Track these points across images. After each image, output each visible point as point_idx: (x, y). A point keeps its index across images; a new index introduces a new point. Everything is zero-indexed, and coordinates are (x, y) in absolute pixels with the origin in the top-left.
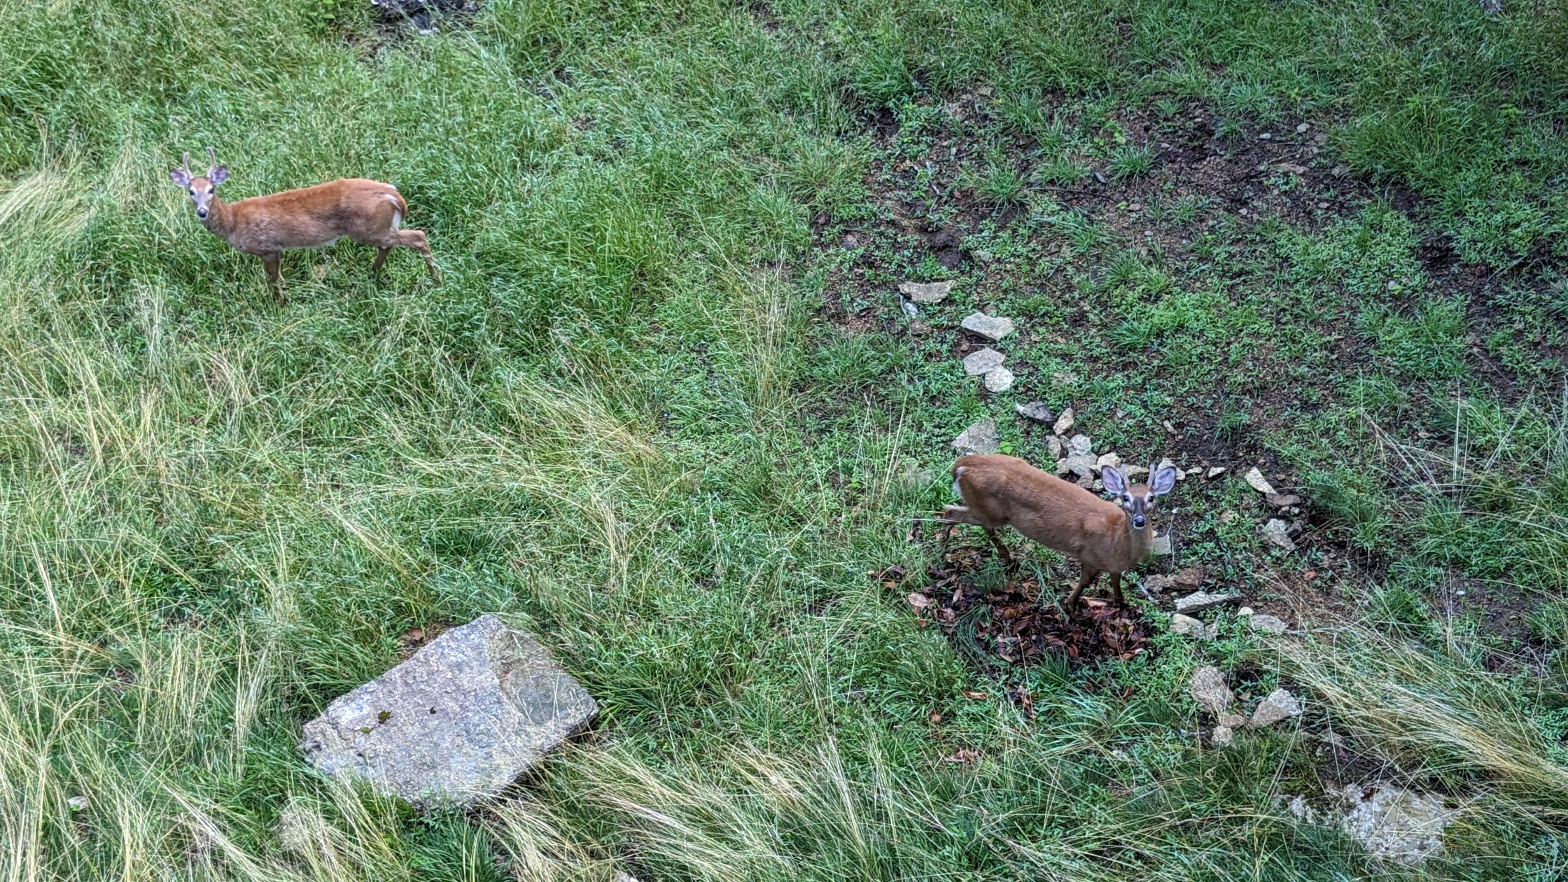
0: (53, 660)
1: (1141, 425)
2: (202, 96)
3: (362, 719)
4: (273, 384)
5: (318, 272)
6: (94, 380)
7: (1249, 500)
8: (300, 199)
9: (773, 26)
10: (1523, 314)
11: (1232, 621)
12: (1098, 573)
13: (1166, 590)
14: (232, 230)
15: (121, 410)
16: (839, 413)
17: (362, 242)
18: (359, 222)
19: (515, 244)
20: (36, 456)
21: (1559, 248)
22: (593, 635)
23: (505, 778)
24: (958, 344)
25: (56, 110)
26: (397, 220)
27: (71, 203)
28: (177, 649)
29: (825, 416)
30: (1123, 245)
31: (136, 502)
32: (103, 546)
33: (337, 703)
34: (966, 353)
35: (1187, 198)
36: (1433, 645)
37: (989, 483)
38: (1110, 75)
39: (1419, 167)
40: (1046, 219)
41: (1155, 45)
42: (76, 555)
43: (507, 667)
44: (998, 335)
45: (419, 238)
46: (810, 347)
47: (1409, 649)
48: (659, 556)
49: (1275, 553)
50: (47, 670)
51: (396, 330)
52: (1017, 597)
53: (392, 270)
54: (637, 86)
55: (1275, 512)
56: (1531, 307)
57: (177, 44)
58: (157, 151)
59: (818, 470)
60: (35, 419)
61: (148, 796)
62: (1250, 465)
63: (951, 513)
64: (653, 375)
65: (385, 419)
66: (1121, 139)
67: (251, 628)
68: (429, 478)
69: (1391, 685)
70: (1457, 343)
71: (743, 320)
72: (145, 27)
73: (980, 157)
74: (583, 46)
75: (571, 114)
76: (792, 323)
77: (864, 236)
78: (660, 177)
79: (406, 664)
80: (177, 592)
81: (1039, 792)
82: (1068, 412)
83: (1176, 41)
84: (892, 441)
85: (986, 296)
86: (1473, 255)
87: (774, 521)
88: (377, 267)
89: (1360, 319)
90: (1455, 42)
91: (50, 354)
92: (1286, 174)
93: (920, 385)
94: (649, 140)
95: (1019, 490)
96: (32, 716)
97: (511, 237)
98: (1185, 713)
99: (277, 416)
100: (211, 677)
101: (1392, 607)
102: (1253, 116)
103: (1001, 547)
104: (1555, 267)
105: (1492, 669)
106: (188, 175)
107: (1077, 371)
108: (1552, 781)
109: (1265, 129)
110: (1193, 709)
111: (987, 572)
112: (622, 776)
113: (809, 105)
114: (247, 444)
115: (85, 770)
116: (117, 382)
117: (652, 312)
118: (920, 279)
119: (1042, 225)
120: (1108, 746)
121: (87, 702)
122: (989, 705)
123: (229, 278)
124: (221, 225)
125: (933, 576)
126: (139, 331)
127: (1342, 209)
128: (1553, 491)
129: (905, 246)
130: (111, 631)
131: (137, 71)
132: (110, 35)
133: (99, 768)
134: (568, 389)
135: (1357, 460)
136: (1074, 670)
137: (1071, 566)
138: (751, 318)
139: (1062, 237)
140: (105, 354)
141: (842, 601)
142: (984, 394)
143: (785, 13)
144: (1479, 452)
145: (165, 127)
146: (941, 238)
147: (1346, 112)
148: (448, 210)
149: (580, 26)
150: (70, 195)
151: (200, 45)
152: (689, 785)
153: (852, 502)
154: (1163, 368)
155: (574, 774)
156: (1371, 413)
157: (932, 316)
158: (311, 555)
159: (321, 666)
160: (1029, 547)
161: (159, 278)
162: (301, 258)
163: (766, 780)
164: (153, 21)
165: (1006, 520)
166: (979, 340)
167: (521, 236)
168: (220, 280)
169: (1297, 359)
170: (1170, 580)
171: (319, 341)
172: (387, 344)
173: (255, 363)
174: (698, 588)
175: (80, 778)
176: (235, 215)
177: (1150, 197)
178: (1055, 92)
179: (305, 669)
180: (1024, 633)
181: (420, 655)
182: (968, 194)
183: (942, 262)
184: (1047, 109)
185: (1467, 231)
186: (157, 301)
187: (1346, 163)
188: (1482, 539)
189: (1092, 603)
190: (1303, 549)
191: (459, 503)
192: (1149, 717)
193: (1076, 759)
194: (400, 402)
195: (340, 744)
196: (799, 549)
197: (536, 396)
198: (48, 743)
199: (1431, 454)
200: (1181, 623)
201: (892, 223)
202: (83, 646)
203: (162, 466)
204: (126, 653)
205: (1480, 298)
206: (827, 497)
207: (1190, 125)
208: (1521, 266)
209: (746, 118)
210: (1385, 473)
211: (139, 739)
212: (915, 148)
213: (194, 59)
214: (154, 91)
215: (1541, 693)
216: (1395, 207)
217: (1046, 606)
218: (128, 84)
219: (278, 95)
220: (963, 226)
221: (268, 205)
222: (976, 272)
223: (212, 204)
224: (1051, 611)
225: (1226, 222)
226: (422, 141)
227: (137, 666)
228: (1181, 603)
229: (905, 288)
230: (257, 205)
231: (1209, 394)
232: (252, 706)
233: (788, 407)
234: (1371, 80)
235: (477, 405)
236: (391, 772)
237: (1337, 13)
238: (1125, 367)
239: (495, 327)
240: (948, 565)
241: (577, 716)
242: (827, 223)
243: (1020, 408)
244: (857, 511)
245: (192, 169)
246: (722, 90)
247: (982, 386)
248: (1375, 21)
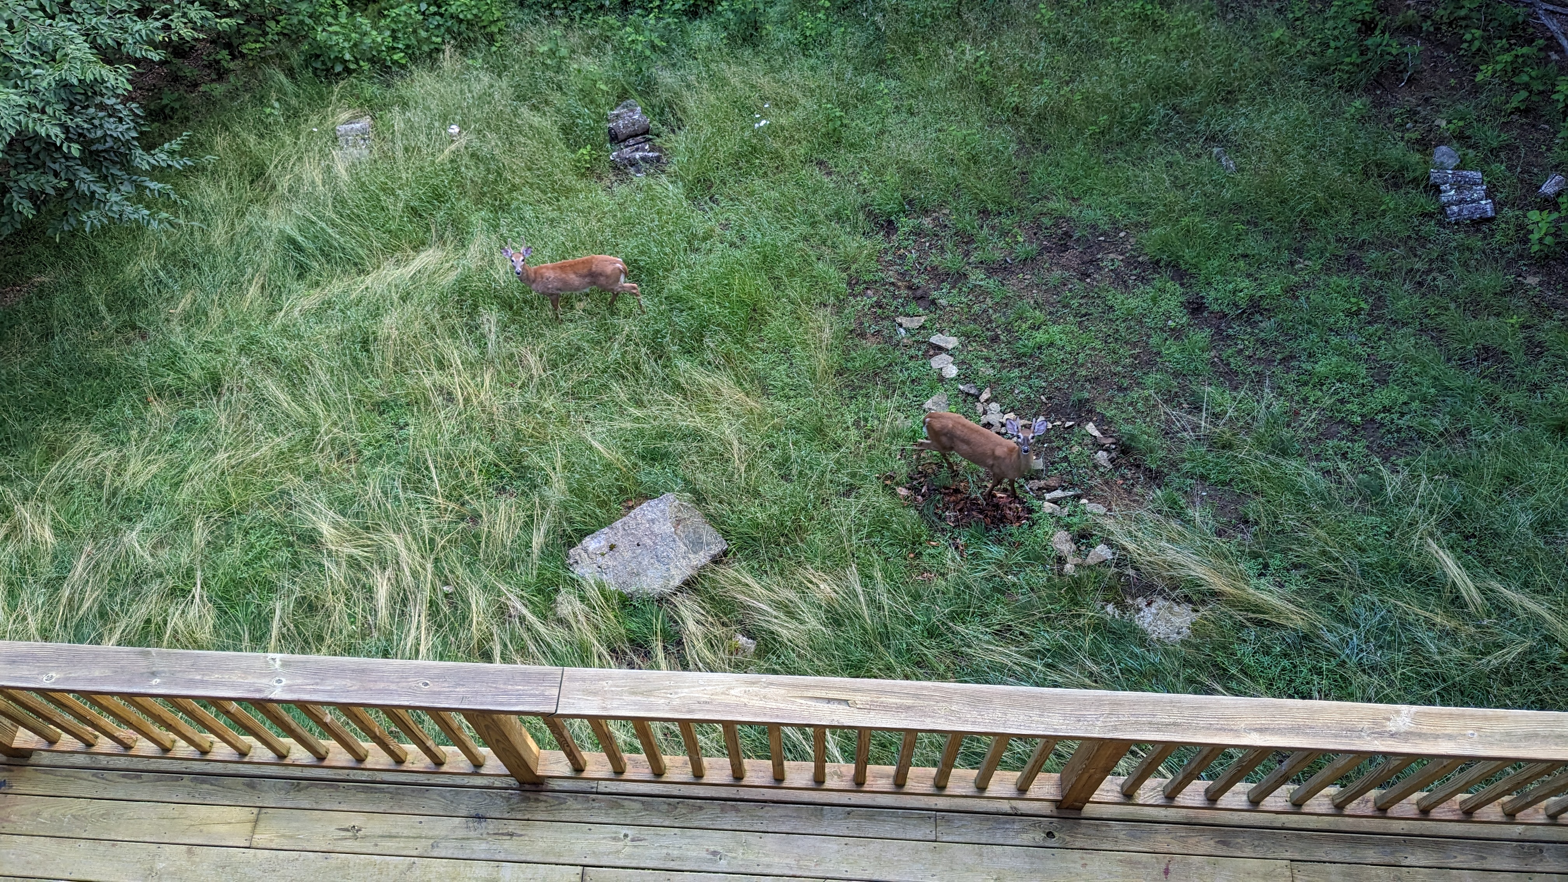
0: (436, 512)
1: (1028, 398)
2: (518, 208)
3: (600, 548)
4: (555, 366)
5: (579, 306)
6: (459, 362)
7: (1087, 440)
8: (570, 266)
9: (829, 174)
10: (1243, 340)
11: (1076, 507)
12: (1003, 479)
13: (1040, 489)
14: (534, 281)
15: (473, 378)
16: (861, 388)
17: (604, 290)
18: (602, 278)
19: (686, 292)
20: (428, 402)
21: (1264, 304)
22: (725, 506)
23: (677, 582)
24: (928, 351)
25: (440, 215)
26: (622, 278)
27: (447, 265)
28: (502, 507)
29: (854, 390)
30: (1021, 299)
31: (481, 428)
32: (463, 452)
33: (587, 539)
34: (932, 356)
35: (1057, 273)
36: (1188, 522)
37: (943, 428)
38: (1016, 203)
39: (1187, 257)
40: (978, 283)
41: (1041, 187)
42: (448, 457)
43: (679, 522)
44: (950, 346)
45: (634, 288)
46: (846, 351)
47: (1174, 524)
48: (762, 464)
49: (1102, 470)
50: (433, 518)
51: (621, 338)
52: (957, 491)
53: (620, 305)
54: (754, 206)
55: (1101, 447)
56: (1247, 337)
57: (506, 179)
58: (494, 237)
59: (850, 419)
60: (427, 382)
61: (485, 586)
62: (1088, 421)
63: (921, 444)
64: (760, 365)
65: (615, 386)
66: (1021, 239)
67: (542, 498)
68: (638, 418)
69: (1163, 543)
70: (1206, 355)
71: (810, 336)
72: (488, 170)
73: (942, 248)
74: (725, 184)
75: (717, 221)
76: (837, 337)
77: (877, 291)
78: (765, 257)
79: (624, 519)
80: (502, 477)
81: (967, 597)
82: (988, 390)
83: (1052, 185)
84: (890, 404)
85: (944, 325)
86: (1216, 307)
87: (825, 446)
88: (611, 303)
89: (1151, 341)
90: (1209, 188)
91: (435, 347)
92: (1112, 260)
93: (906, 374)
94: (759, 236)
95: (959, 433)
96: (424, 542)
97: (684, 288)
98: (1049, 556)
99: (557, 383)
100: (520, 523)
101: (1166, 501)
102: (1094, 227)
103: (949, 463)
104: (1261, 314)
105: (1220, 536)
106: (511, 251)
107: (993, 367)
108: (1252, 599)
109: (1101, 235)
110: (1053, 554)
111: (941, 477)
112: (740, 582)
113: (848, 218)
114: (541, 398)
115: (452, 572)
116: (471, 363)
117: (760, 330)
118: (907, 315)
119: (975, 286)
120: (1006, 573)
121: (454, 535)
122: (941, 549)
123: (532, 308)
124: (528, 278)
125: (911, 478)
126: (483, 336)
127: (1143, 280)
128: (1258, 439)
129: (899, 296)
130: (467, 498)
131: (484, 194)
132: (471, 174)
133: (460, 571)
134: (713, 372)
135: (1148, 419)
136: (988, 532)
137: (988, 475)
138: (814, 335)
139: (986, 293)
140: (465, 348)
141: (861, 491)
142: (941, 379)
143: (836, 167)
144: (1216, 416)
145: (498, 225)
146: (919, 293)
147: (1147, 226)
148: (650, 273)
149: (722, 173)
150: (447, 261)
151: (517, 181)
152: (776, 588)
153: (867, 437)
154: (1041, 366)
155: (714, 580)
156: (1157, 393)
157: (913, 336)
158: (574, 459)
159: (578, 519)
160: (964, 463)
161: (493, 307)
162: (571, 298)
163: (818, 587)
164: (493, 166)
165: (952, 448)
166: (939, 349)
167: (688, 288)
168: (527, 309)
169: (1116, 363)
170: (1042, 483)
171: (580, 343)
172: (616, 346)
173: (545, 354)
174: (782, 482)
175: (450, 576)
176: (535, 273)
177: (1036, 271)
178: (984, 212)
179: (570, 521)
180: (961, 510)
181: (632, 514)
182: (935, 268)
183: (920, 306)
184: (979, 222)
185: (1213, 293)
186: (493, 320)
187: (1146, 254)
188: (1217, 464)
189: (999, 495)
190: (1117, 468)
191: (654, 432)
192: (1029, 558)
193: (987, 580)
194: (623, 377)
195: (588, 561)
196: (838, 462)
197: (696, 376)
198: (432, 557)
199: (1189, 417)
200: (1048, 507)
201: (893, 284)
202: (452, 505)
203: (495, 409)
204: (475, 509)
205: (1219, 331)
206: (854, 435)
207: (1060, 232)
208: (1244, 312)
209: (813, 225)
210: (1163, 427)
211: (481, 556)
212: (906, 243)
213: (514, 188)
214: (493, 205)
215: (1247, 550)
216: (1173, 280)
217: (973, 496)
218: (478, 201)
219: (559, 209)
220: (932, 286)
221: (553, 268)
222: (938, 312)
223: (523, 267)
224: (976, 499)
225: (1079, 286)
226: (636, 235)
227: (481, 516)
228: (1048, 496)
229: (899, 320)
230: (547, 268)
231: (1066, 381)
232: (542, 540)
233: (833, 384)
234: (1161, 208)
235: (664, 379)
236: (616, 577)
237: (1143, 170)
238: (1020, 365)
239: (674, 337)
240: (920, 473)
241: (716, 549)
242: (857, 283)
243: (961, 387)
244: (870, 442)
245: (513, 248)
246: (801, 209)
247: (940, 375)
248: (1164, 176)
